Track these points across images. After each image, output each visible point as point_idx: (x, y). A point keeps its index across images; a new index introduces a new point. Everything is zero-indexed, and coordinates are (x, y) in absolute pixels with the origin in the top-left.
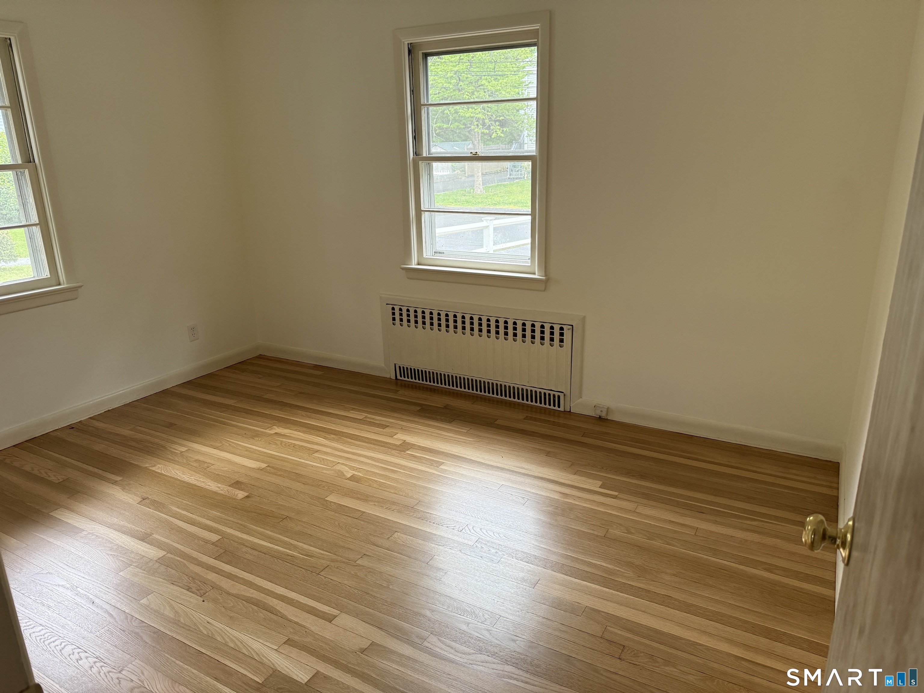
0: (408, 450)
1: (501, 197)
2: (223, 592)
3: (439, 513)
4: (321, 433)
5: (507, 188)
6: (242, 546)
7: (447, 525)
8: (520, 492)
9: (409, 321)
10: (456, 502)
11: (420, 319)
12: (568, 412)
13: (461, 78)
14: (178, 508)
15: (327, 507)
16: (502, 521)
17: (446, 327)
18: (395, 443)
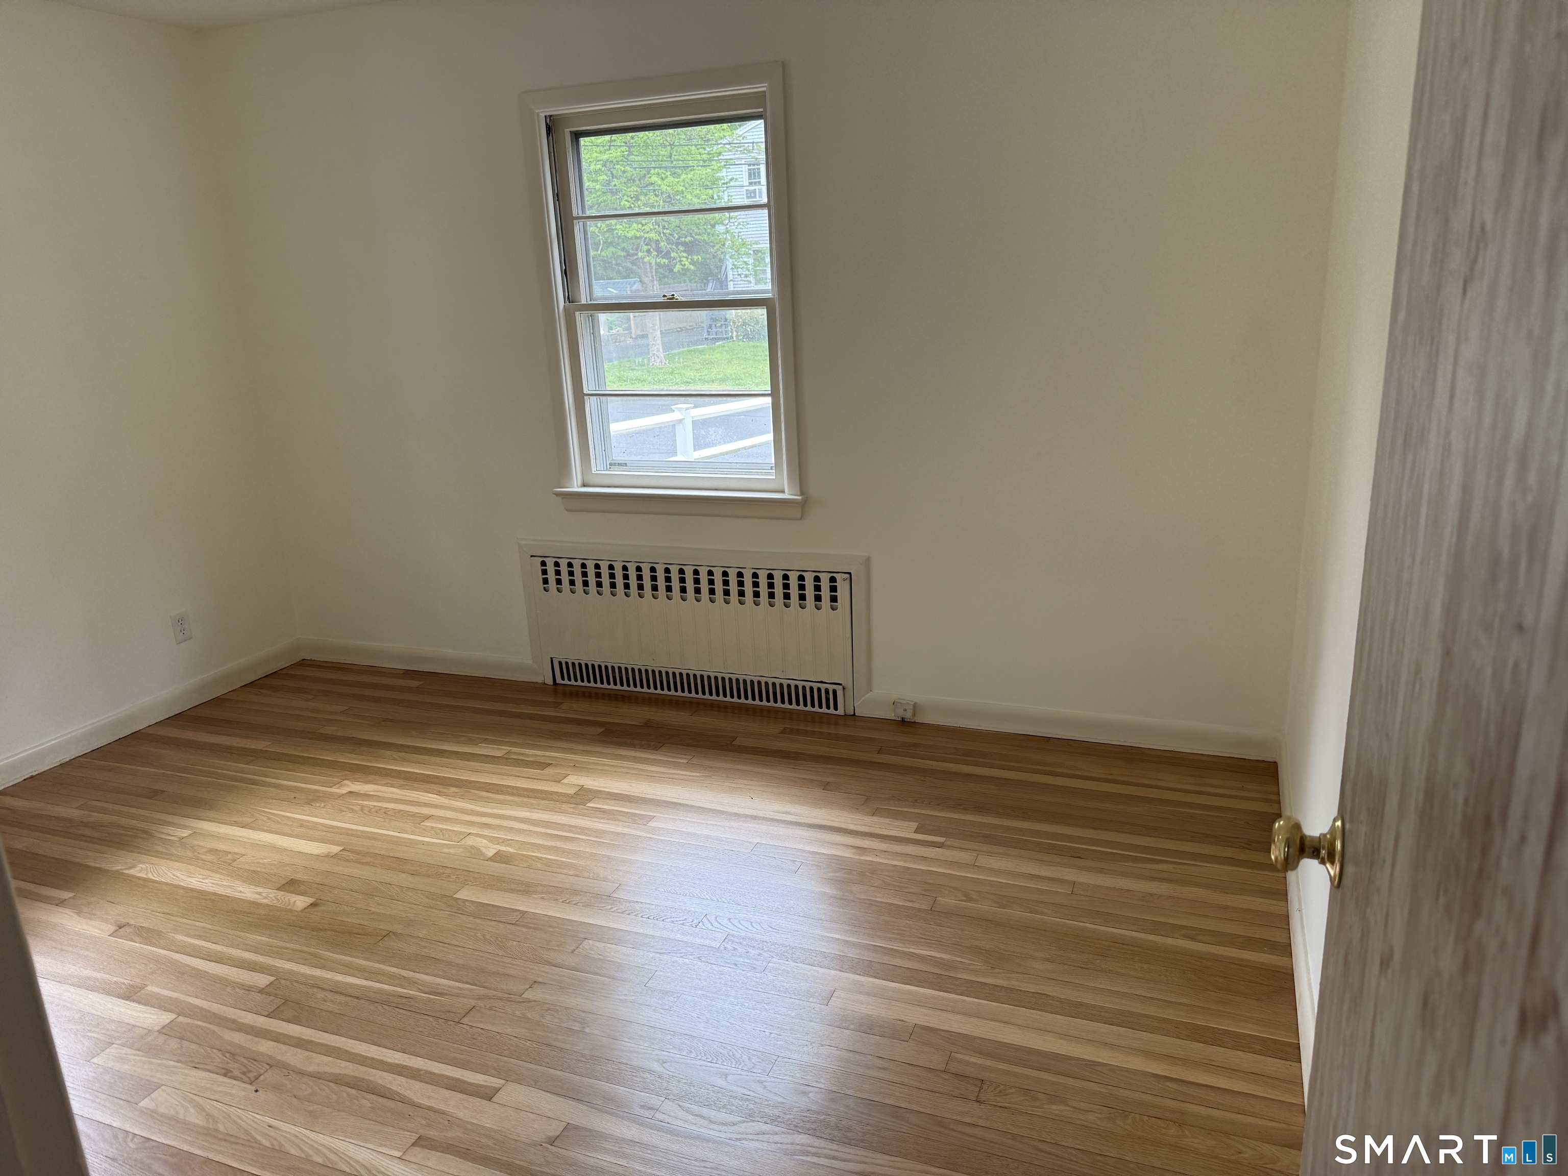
0: (590, 801)
1: (696, 370)
2: (290, 1072)
3: (656, 901)
4: (431, 786)
5: (705, 355)
6: (315, 990)
7: (672, 919)
8: (788, 852)
9: (572, 583)
10: (683, 879)
11: (592, 579)
12: (851, 715)
13: (615, 172)
14: (188, 935)
15: (458, 910)
16: (762, 902)
17: (639, 589)
18: (567, 792)
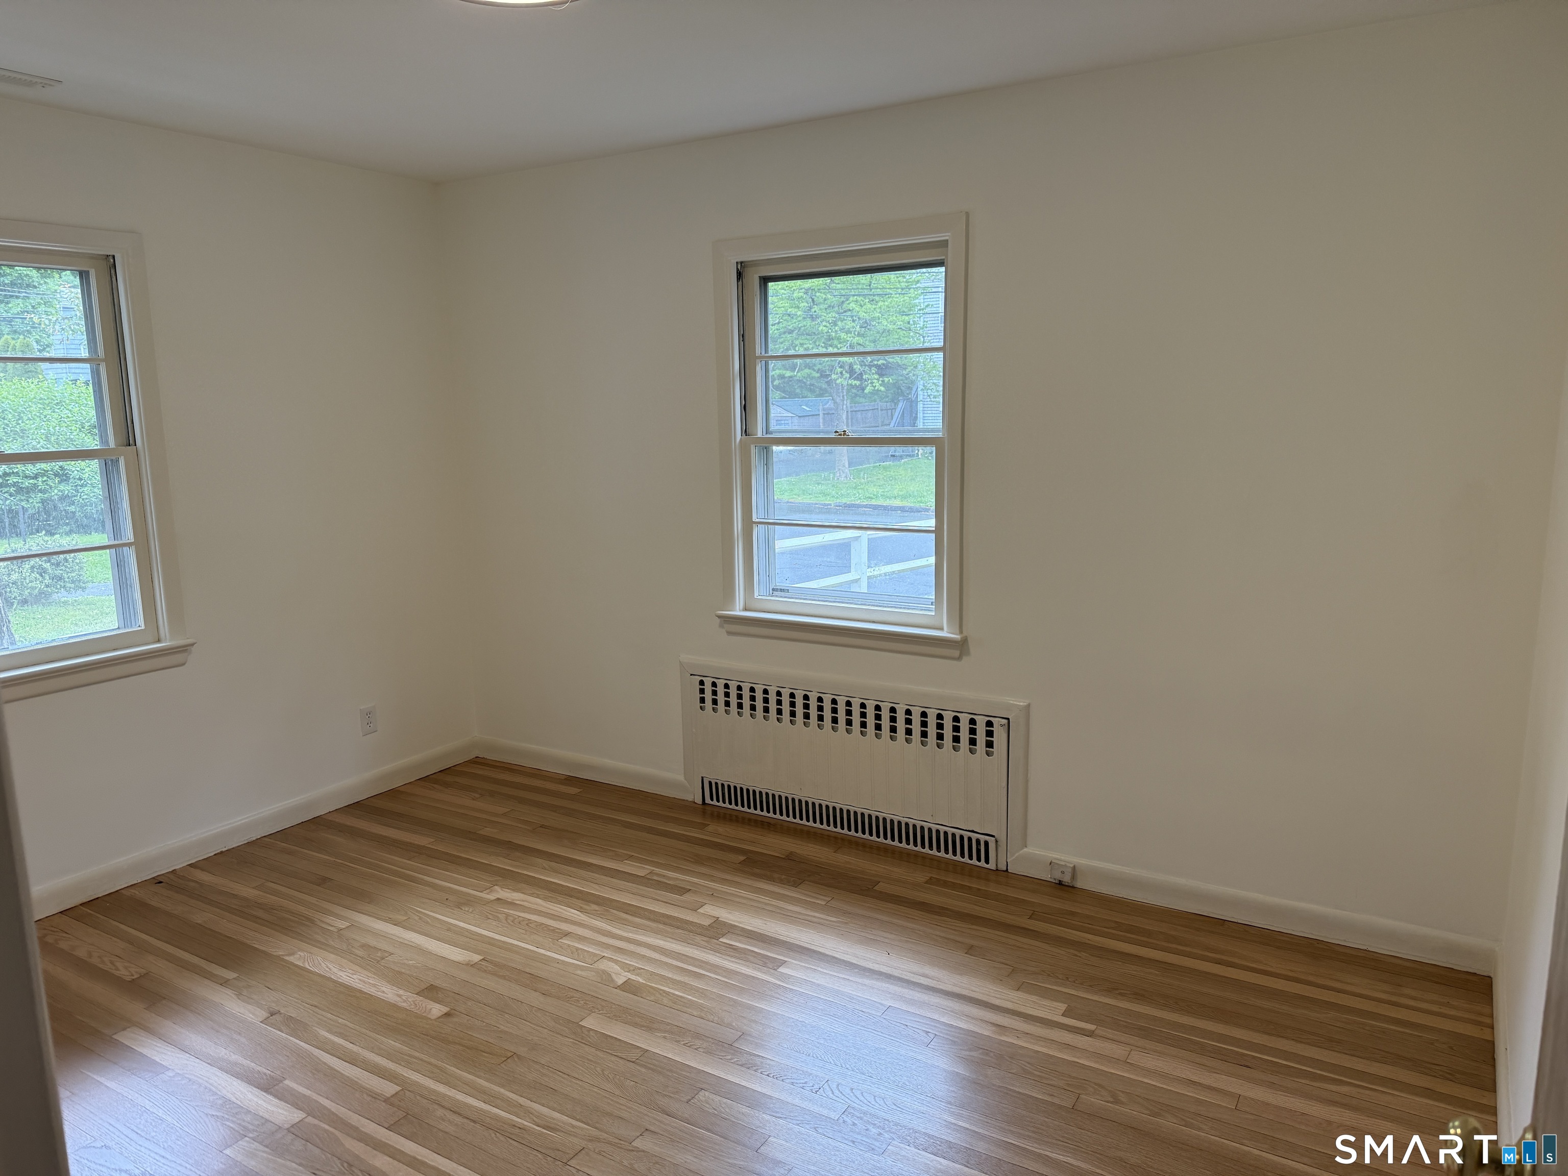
0: (723, 935)
1: (879, 486)
3: (777, 1057)
4: (574, 901)
5: (890, 471)
6: (436, 1106)
7: (792, 1081)
8: (921, 1021)
9: (727, 704)
10: (807, 1037)
11: (746, 702)
12: (1004, 871)
14: (329, 1031)
15: (582, 1039)
16: (888, 1075)
17: (791, 716)
18: (701, 923)
